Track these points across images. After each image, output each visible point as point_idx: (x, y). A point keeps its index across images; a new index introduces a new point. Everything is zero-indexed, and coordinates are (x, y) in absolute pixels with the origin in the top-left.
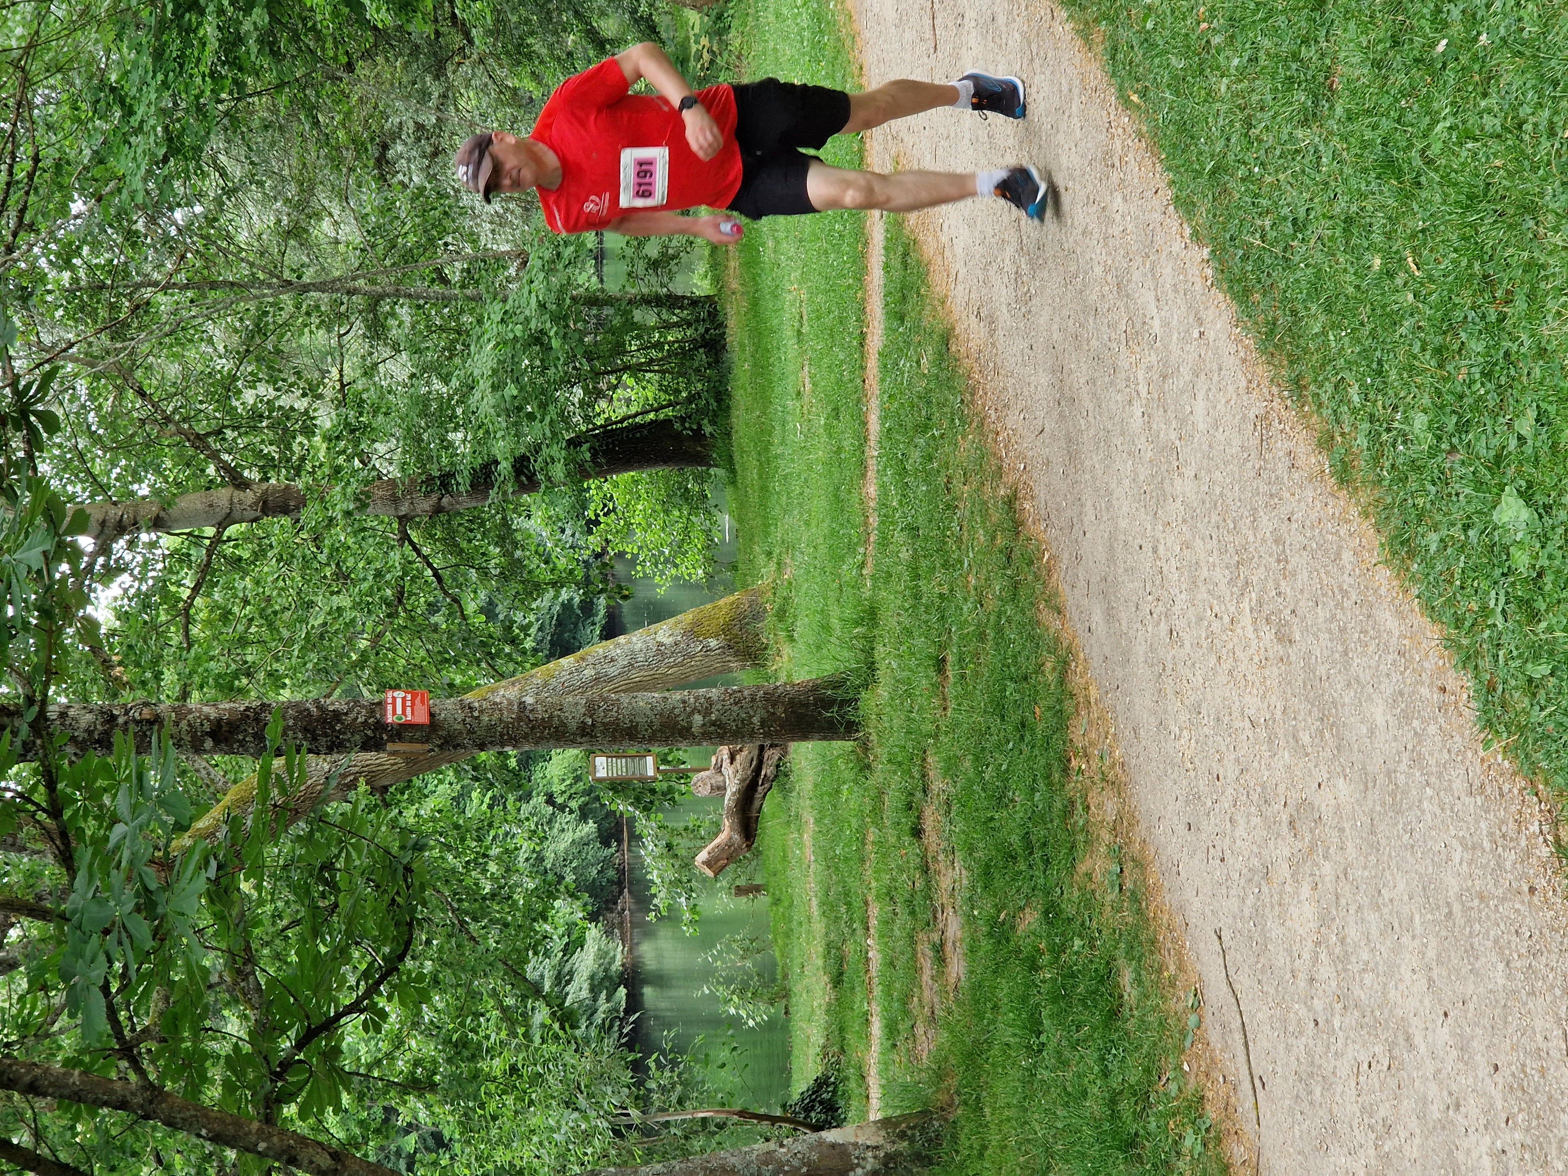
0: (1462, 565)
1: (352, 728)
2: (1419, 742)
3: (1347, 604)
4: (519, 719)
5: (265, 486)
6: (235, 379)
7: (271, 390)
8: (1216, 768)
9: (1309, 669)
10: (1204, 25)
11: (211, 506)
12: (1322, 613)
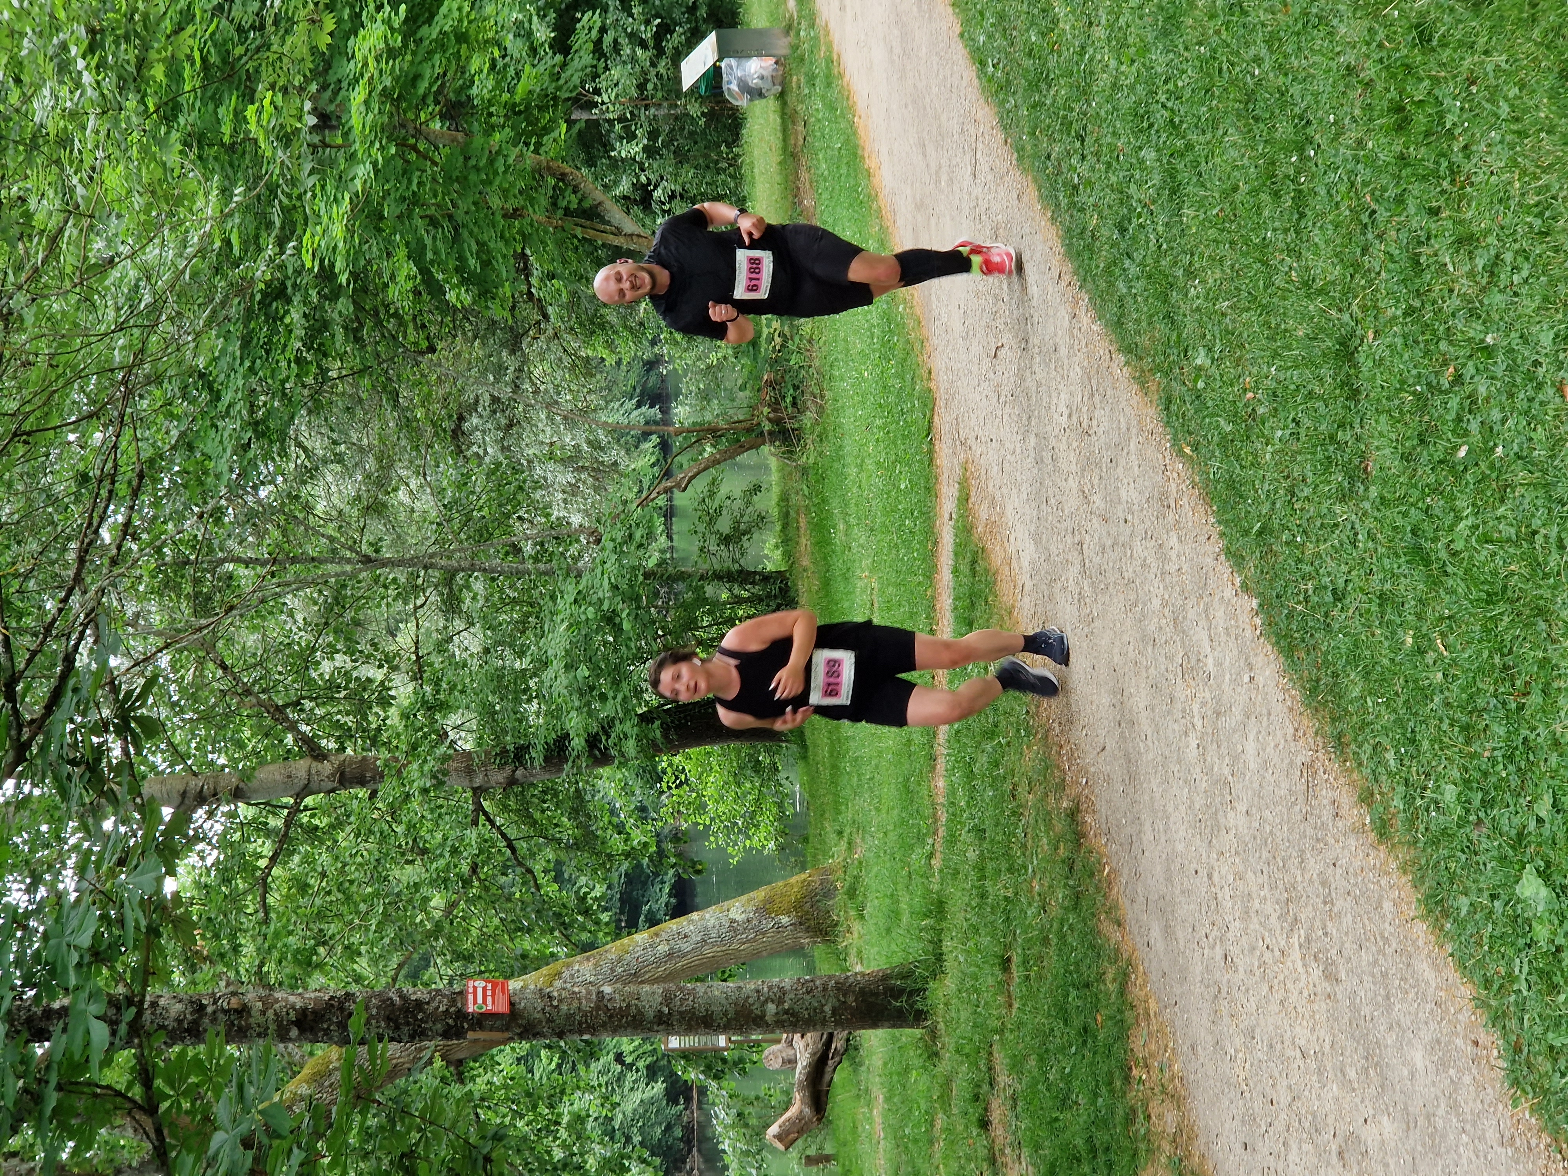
0: (1490, 929)
1: (434, 1017)
2: (1455, 1090)
3: (1389, 951)
4: (598, 1008)
5: (342, 757)
6: (314, 650)
7: (348, 659)
8: (1270, 1093)
9: (1355, 1009)
10: (1250, 395)
11: (289, 777)
12: (1366, 957)
